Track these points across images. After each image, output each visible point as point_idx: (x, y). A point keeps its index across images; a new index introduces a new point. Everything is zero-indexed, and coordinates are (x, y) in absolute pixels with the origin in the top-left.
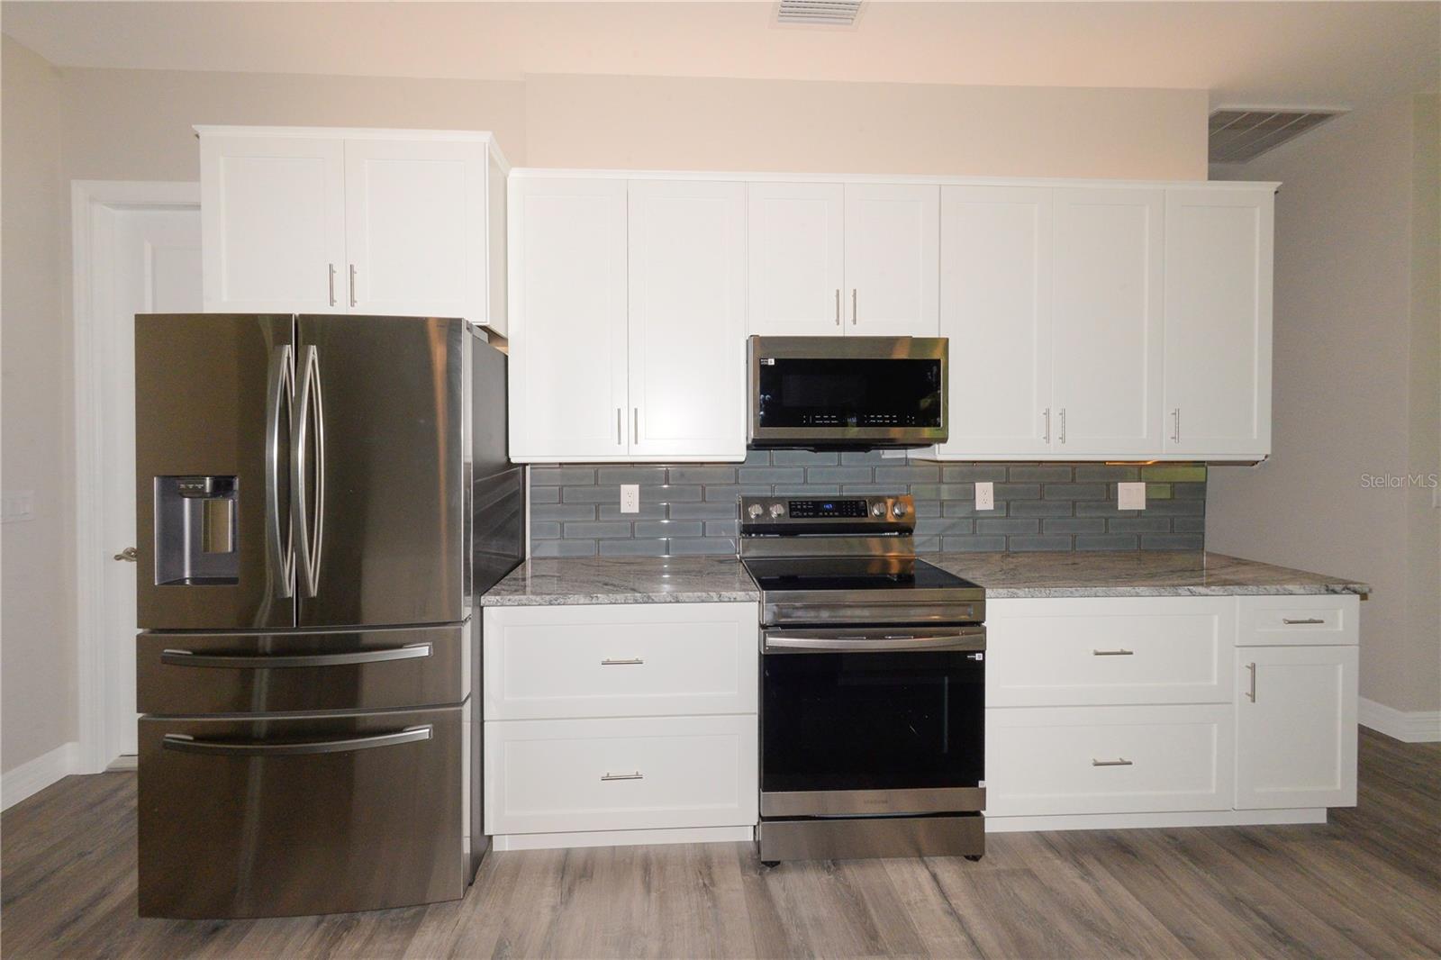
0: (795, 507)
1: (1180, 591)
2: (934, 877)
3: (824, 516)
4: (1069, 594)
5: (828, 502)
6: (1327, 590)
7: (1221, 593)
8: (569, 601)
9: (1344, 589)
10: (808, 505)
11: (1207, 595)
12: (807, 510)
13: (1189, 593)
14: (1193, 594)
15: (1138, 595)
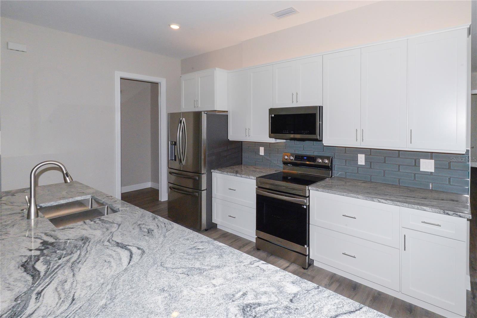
0: (298, 157)
1: (374, 200)
3: (303, 161)
4: (335, 193)
5: (305, 157)
6: (444, 213)
7: (391, 204)
9: (454, 214)
10: (300, 157)
11: (386, 203)
12: (299, 158)
13: (378, 201)
14: (379, 202)
15: (358, 198)
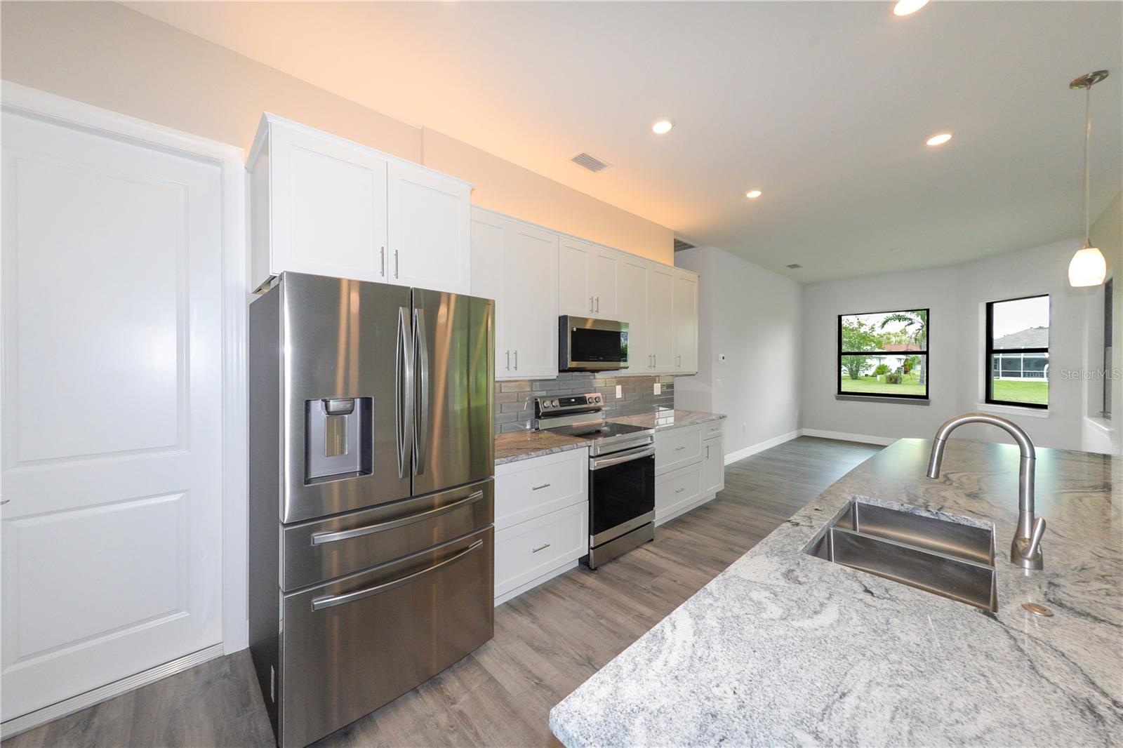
0: (561, 401)
2: (646, 550)
3: (571, 405)
5: (572, 398)
8: (520, 458)
10: (565, 400)
12: (566, 403)
15: (686, 426)
